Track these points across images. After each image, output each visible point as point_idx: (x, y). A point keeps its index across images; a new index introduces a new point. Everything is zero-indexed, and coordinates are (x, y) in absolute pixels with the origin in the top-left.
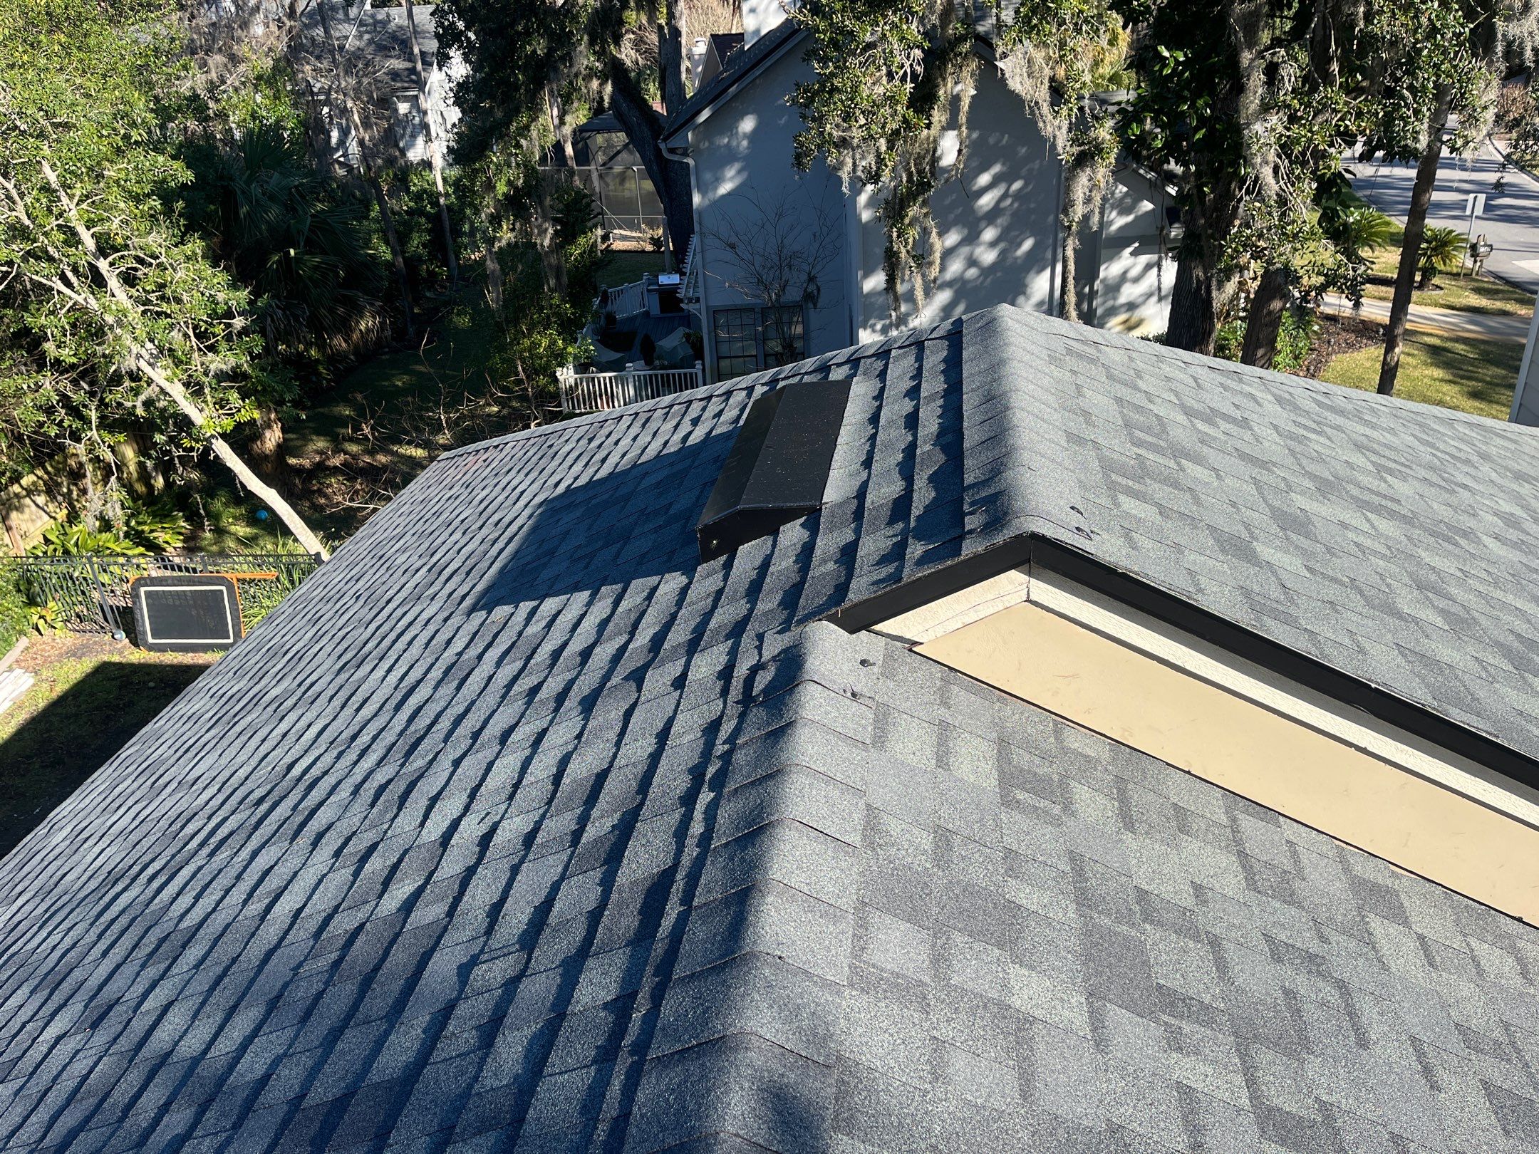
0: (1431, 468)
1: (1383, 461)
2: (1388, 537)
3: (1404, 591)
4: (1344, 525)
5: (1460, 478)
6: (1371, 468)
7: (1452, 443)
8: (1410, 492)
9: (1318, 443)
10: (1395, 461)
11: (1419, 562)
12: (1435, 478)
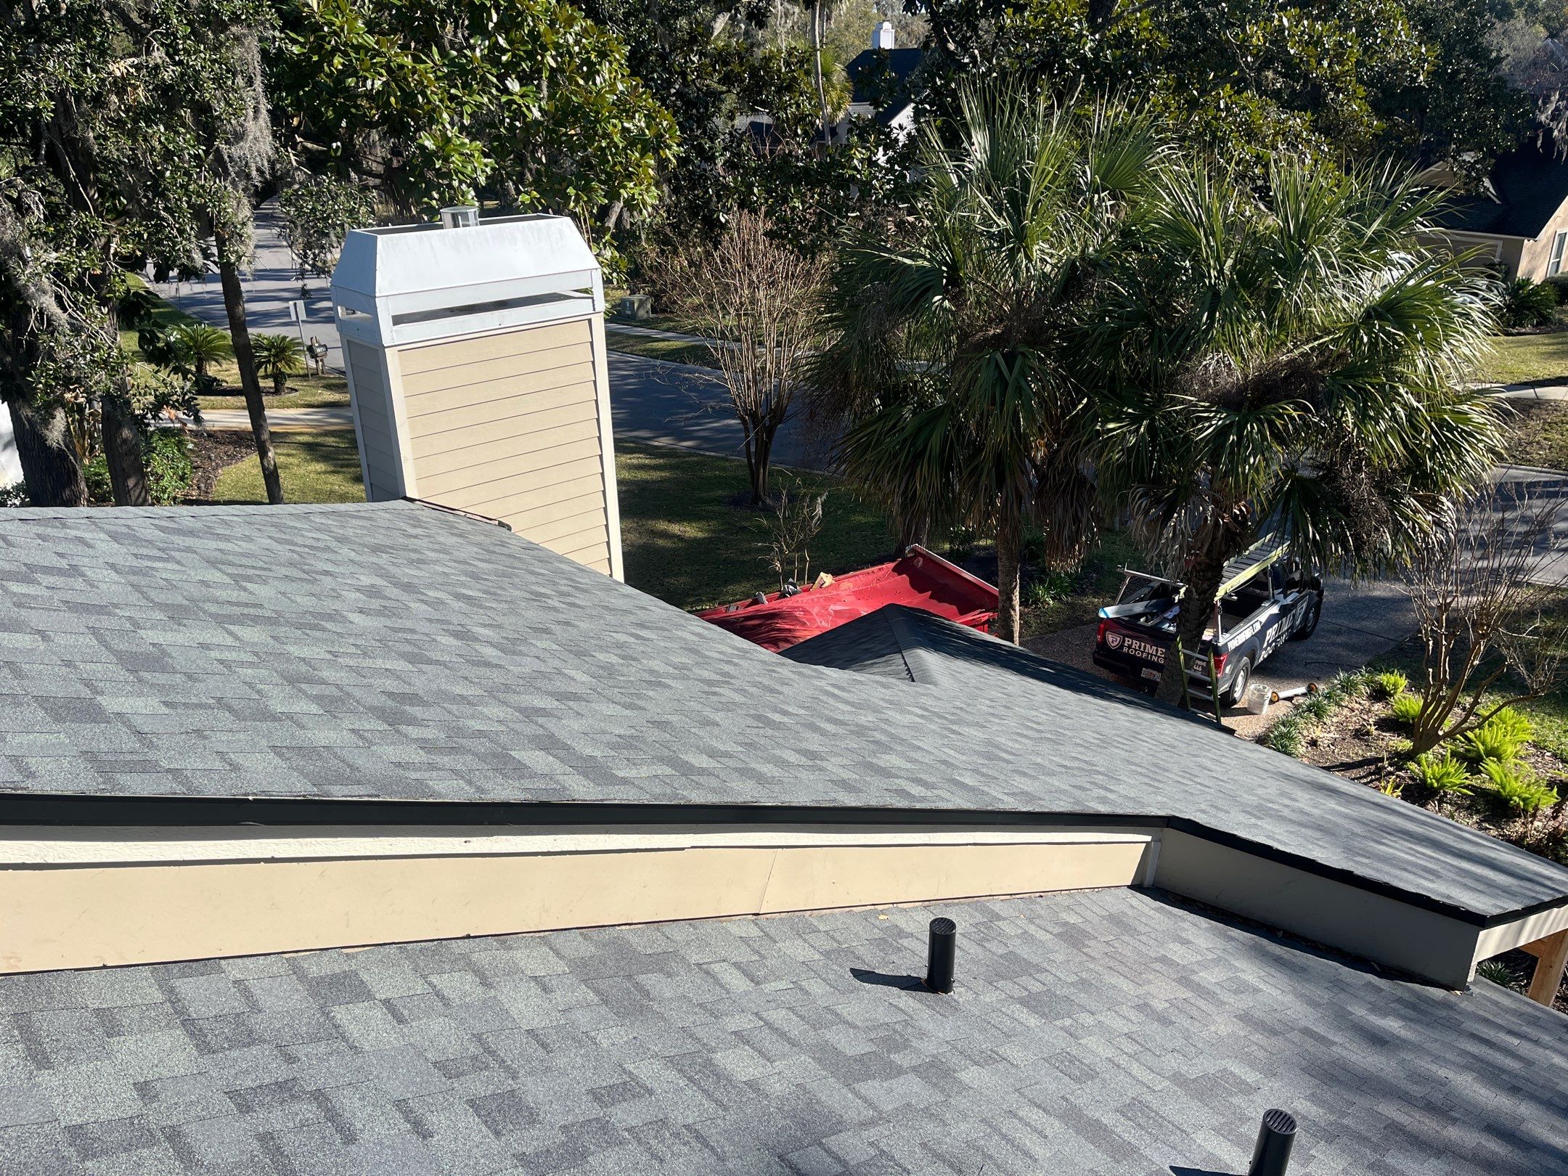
0: (291, 564)
1: (240, 571)
2: (254, 644)
3: (277, 690)
4: (204, 647)
5: (321, 566)
6: (228, 580)
7: (310, 535)
8: (272, 593)
9: (166, 570)
10: (253, 567)
11: (287, 658)
12: (295, 573)
